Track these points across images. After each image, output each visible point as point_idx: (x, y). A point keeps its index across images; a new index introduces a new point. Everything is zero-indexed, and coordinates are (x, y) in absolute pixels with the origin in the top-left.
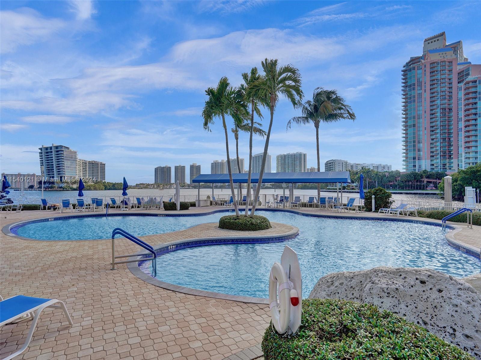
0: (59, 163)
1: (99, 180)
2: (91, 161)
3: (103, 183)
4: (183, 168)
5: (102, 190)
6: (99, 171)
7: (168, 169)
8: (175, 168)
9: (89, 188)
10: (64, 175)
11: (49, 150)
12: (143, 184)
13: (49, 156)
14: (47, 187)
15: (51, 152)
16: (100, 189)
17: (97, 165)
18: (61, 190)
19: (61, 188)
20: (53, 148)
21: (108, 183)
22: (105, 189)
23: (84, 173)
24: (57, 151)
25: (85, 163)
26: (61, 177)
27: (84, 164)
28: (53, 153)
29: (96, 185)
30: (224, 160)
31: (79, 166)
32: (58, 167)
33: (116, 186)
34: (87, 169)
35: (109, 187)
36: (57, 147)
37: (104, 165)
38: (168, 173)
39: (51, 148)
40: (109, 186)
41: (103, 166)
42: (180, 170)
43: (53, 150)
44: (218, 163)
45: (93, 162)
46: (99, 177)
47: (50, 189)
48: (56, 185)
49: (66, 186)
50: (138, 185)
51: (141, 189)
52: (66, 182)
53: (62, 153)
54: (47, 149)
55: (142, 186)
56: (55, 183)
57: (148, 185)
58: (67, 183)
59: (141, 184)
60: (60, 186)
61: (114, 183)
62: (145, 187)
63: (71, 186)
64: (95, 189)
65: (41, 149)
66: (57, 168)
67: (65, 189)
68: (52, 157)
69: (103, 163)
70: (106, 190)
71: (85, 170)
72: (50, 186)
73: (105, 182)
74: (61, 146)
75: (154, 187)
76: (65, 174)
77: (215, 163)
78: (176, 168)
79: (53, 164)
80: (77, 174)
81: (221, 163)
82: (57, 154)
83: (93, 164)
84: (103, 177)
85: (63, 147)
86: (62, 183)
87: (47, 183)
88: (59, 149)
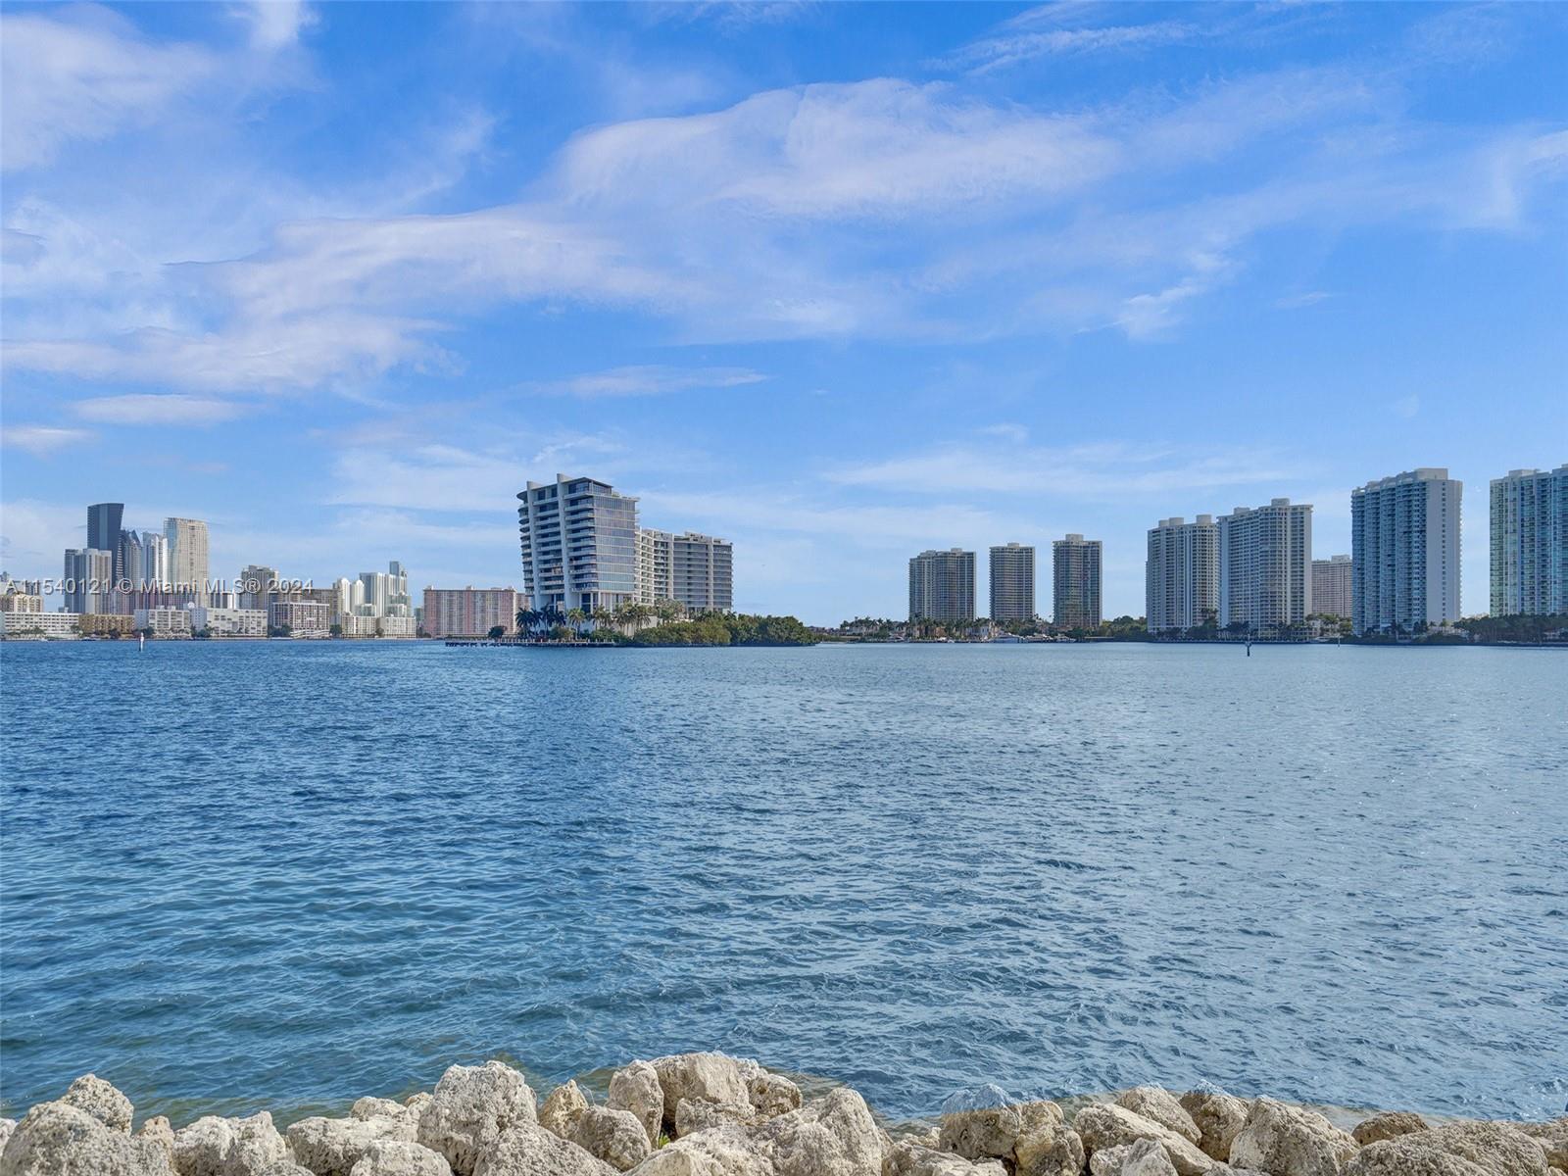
0: (577, 544)
1: (711, 608)
2: (683, 536)
3: (726, 618)
4: (1025, 556)
5: (721, 645)
6: (711, 570)
7: (962, 562)
8: (992, 557)
9: (675, 636)
10: (595, 589)
11: (548, 500)
12: (867, 623)
13: (549, 521)
14: (542, 632)
15: (555, 505)
16: (716, 641)
17: (704, 551)
18: (584, 645)
19: (584, 636)
20: (559, 491)
21: (742, 617)
22: (733, 644)
23: (660, 583)
24: (573, 502)
25: (663, 544)
26: (586, 597)
27: (660, 548)
28: (561, 510)
29: (703, 625)
30: (1209, 516)
31: (643, 554)
32: (577, 558)
33: (771, 630)
34: (671, 568)
35: (744, 633)
36: (572, 486)
37: (729, 548)
38: (963, 577)
39: (553, 490)
40: (748, 631)
41: (724, 551)
42: (1012, 565)
43: (560, 498)
44: (1182, 530)
45: (691, 541)
46: (711, 594)
47: (549, 641)
48: (569, 627)
49: (602, 630)
50: (851, 625)
51: (863, 641)
52: (602, 616)
53: (589, 506)
54: (540, 493)
55: (864, 630)
56: (567, 620)
57: (889, 626)
58: (605, 617)
59: (861, 622)
60: (582, 629)
61: (764, 616)
62: (876, 636)
63: (617, 629)
64: (698, 642)
65: (523, 496)
66: (575, 563)
67: (596, 642)
68: (557, 524)
69: (723, 543)
70: (735, 645)
71: (662, 570)
72: (550, 629)
73: (733, 615)
74: (585, 481)
75: (909, 635)
76: (595, 584)
77: (1169, 532)
78: (998, 556)
79: (560, 550)
80: (635, 586)
81: (1194, 528)
82: (573, 513)
83: (689, 545)
84: (725, 594)
85: (591, 484)
86: (590, 618)
87: (543, 620)
88: (578, 492)
